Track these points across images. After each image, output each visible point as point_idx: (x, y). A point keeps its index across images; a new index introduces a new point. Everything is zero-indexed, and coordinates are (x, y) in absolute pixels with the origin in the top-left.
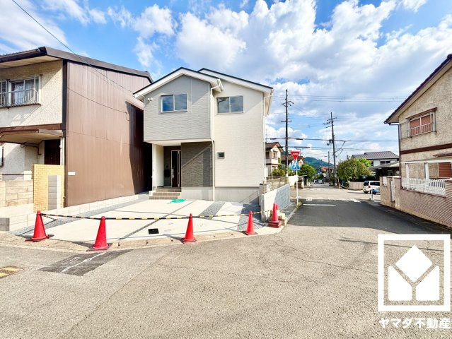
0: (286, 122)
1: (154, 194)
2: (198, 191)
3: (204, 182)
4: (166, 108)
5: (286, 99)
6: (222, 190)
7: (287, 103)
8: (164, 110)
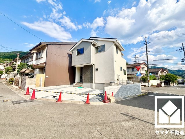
0: (147, 52)
1: (75, 85)
2: (88, 84)
3: (91, 81)
4: (79, 53)
5: (146, 41)
6: (97, 85)
7: (146, 43)
8: (78, 54)
